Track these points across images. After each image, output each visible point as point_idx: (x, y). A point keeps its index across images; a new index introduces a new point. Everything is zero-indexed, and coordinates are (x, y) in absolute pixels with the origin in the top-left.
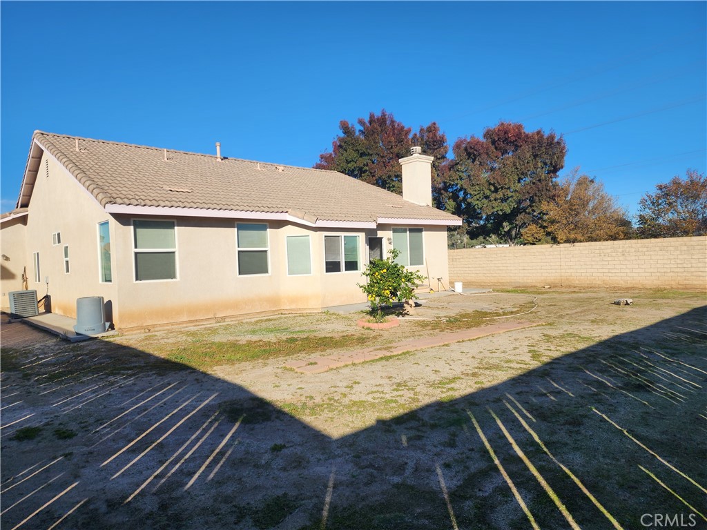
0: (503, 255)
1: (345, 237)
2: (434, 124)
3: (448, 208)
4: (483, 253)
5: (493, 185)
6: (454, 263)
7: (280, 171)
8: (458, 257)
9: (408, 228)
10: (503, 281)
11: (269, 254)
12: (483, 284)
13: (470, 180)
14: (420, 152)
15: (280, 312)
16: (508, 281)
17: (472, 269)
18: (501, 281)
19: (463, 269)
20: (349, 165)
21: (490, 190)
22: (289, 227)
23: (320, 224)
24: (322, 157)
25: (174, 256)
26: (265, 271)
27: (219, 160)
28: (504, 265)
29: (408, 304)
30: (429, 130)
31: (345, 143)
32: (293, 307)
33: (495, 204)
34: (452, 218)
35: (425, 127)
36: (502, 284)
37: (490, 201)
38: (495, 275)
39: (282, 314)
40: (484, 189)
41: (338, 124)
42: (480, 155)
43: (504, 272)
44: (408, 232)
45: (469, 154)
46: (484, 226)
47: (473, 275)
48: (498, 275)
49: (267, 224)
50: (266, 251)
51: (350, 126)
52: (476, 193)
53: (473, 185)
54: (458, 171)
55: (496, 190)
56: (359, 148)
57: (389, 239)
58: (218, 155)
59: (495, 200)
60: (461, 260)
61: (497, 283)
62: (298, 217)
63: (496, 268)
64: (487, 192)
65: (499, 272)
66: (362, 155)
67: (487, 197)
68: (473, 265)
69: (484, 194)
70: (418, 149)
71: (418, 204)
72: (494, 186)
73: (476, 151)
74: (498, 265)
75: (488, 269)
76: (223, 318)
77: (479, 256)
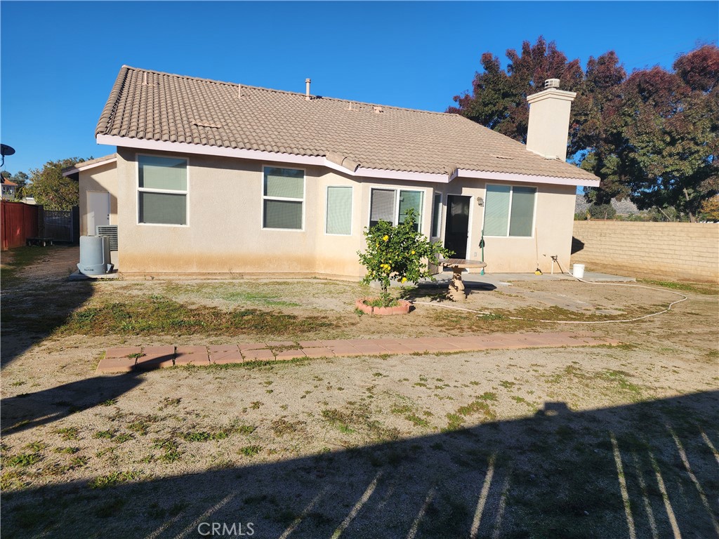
0: (671, 233)
1: (401, 191)
2: (612, 53)
3: (608, 165)
4: (644, 228)
5: (669, 134)
6: (603, 239)
7: (377, 112)
8: (608, 231)
9: (512, 186)
10: (667, 269)
11: (304, 205)
12: (638, 270)
13: (637, 127)
14: (558, 85)
15: (313, 276)
16: (674, 270)
17: (626, 249)
18: (663, 269)
19: (613, 247)
20: (486, 109)
21: (664, 141)
22: (331, 174)
23: (361, 172)
24: (456, 99)
25: (185, 199)
26: (297, 225)
27: (308, 99)
28: (671, 247)
29: (453, 286)
30: (602, 61)
31: (485, 81)
32: (328, 272)
33: (669, 161)
34: (585, 177)
35: (596, 58)
36: (665, 273)
37: (663, 157)
38: (656, 259)
39: (315, 278)
40: (655, 140)
41: (480, 57)
42: (657, 91)
43: (670, 256)
44: (511, 192)
45: (641, 91)
46: (657, 193)
47: (625, 257)
48: (660, 260)
49: (305, 170)
50: (301, 203)
51: (493, 59)
52: (644, 145)
53: (639, 134)
54: (624, 114)
55: (673, 142)
56: (501, 86)
57: (479, 199)
58: (308, 94)
59: (671, 155)
60: (612, 235)
61: (658, 271)
62: (336, 163)
63: (658, 251)
64: (660, 145)
65: (663, 256)
66: (505, 95)
67: (659, 152)
68: (628, 244)
69: (654, 146)
70: (556, 82)
71: (543, 155)
72: (671, 136)
73: (652, 85)
74: (661, 247)
75: (647, 250)
76: (242, 275)
77: (638, 233)
